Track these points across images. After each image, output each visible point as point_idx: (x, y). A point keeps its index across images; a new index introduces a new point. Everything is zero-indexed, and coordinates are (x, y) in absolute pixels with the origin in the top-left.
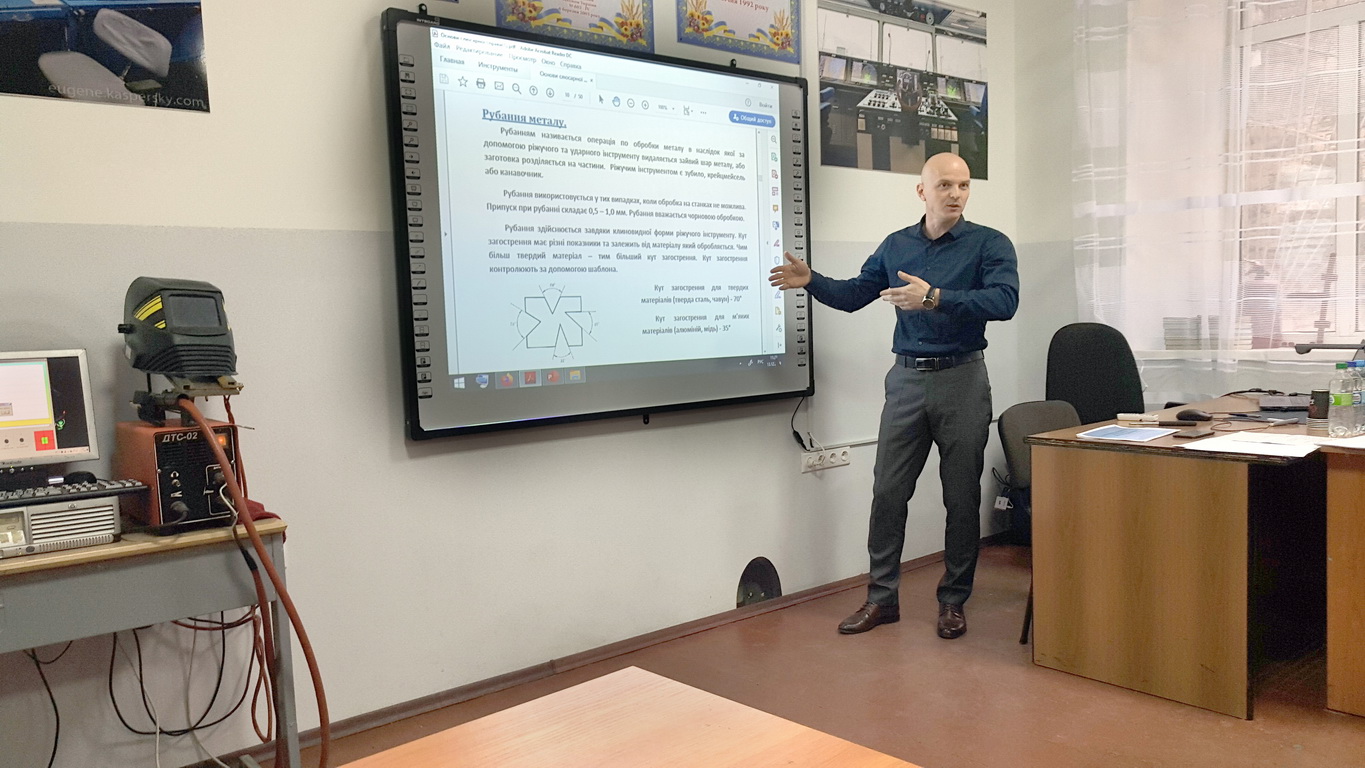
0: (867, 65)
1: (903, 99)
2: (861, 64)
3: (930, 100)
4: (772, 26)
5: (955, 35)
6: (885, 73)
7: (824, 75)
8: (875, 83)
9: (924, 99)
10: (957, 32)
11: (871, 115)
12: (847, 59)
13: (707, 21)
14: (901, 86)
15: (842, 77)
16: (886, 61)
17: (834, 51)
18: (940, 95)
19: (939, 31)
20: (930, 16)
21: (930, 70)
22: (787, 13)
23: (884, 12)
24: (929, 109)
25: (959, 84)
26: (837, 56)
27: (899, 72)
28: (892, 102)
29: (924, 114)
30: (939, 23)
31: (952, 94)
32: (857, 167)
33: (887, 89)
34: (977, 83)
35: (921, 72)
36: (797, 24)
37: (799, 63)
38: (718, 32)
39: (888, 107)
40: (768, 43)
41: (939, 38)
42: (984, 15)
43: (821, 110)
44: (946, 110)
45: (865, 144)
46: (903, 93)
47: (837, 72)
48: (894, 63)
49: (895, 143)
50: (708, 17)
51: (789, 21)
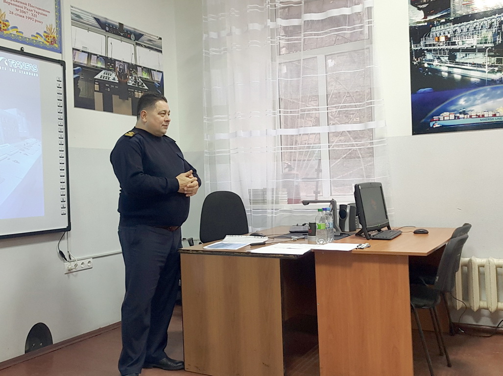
0: (99, 57)
1: (119, 76)
2: (96, 56)
3: (133, 78)
4: (45, 32)
5: (145, 47)
6: (110, 63)
7: (75, 60)
8: (104, 67)
9: (130, 77)
10: (147, 45)
11: (102, 83)
12: (88, 53)
13: (6, 25)
14: (118, 70)
15: (86, 62)
16: (109, 56)
17: (81, 49)
18: (139, 76)
19: (137, 44)
20: (133, 36)
21: (134, 63)
22: (54, 26)
23: (108, 32)
24: (133, 83)
25: (149, 71)
26: (83, 51)
27: (117, 62)
28: (113, 77)
29: (131, 84)
30: (137, 40)
31: (145, 76)
32: (94, 109)
33: (111, 70)
34: (158, 71)
35: (128, 63)
36: (60, 33)
37: (61, 53)
38: (14, 32)
39: (111, 79)
40: (43, 40)
41: (138, 47)
42: (160, 39)
43: (74, 78)
44: (142, 84)
45: (99, 98)
46: (119, 73)
47: (83, 60)
48: (114, 57)
49: (115, 98)
50: (7, 23)
51: (55, 30)
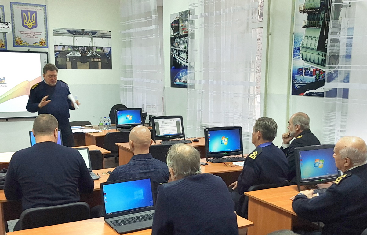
0: (69, 47)
2: (67, 47)
3: (91, 53)
4: (40, 41)
5: (99, 37)
6: (75, 48)
7: (56, 50)
8: (72, 50)
9: (88, 53)
11: (71, 58)
12: (63, 46)
14: (81, 50)
15: (62, 50)
16: (75, 45)
17: (59, 44)
18: (94, 51)
19: (93, 37)
20: (90, 34)
21: (91, 45)
23: (75, 34)
24: (90, 55)
25: (102, 48)
27: (80, 47)
29: (89, 56)
30: (94, 35)
31: (98, 50)
32: (66, 69)
33: (76, 51)
34: (108, 47)
35: (87, 47)
36: (47, 40)
37: (48, 48)
38: (25, 44)
39: (76, 55)
40: (38, 44)
42: (110, 31)
43: (55, 57)
44: (96, 54)
45: (69, 64)
46: (81, 51)
47: (60, 49)
48: (78, 45)
50: (22, 41)
51: (45, 39)
